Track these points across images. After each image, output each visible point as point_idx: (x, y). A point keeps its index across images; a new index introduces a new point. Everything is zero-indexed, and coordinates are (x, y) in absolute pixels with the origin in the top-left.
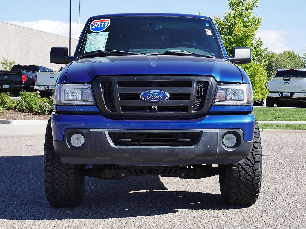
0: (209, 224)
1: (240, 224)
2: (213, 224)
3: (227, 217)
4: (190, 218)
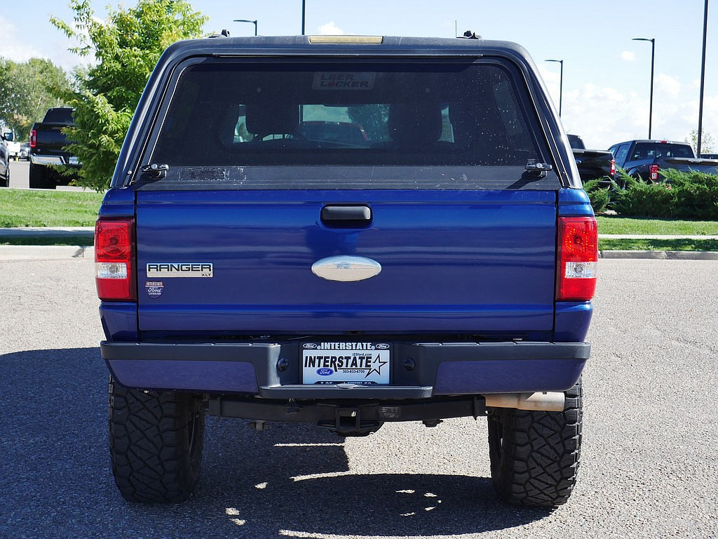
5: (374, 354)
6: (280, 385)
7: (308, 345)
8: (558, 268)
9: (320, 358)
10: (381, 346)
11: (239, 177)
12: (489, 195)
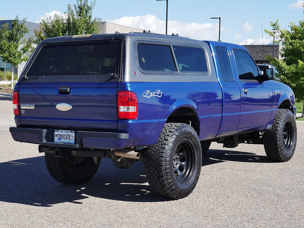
0: (273, 221)
1: (299, 223)
2: (276, 221)
3: (289, 215)
4: (258, 214)
5: (71, 134)
6: (46, 142)
7: (56, 130)
8: (118, 108)
9: (58, 135)
10: (73, 131)
11: (42, 79)
12: (100, 84)
